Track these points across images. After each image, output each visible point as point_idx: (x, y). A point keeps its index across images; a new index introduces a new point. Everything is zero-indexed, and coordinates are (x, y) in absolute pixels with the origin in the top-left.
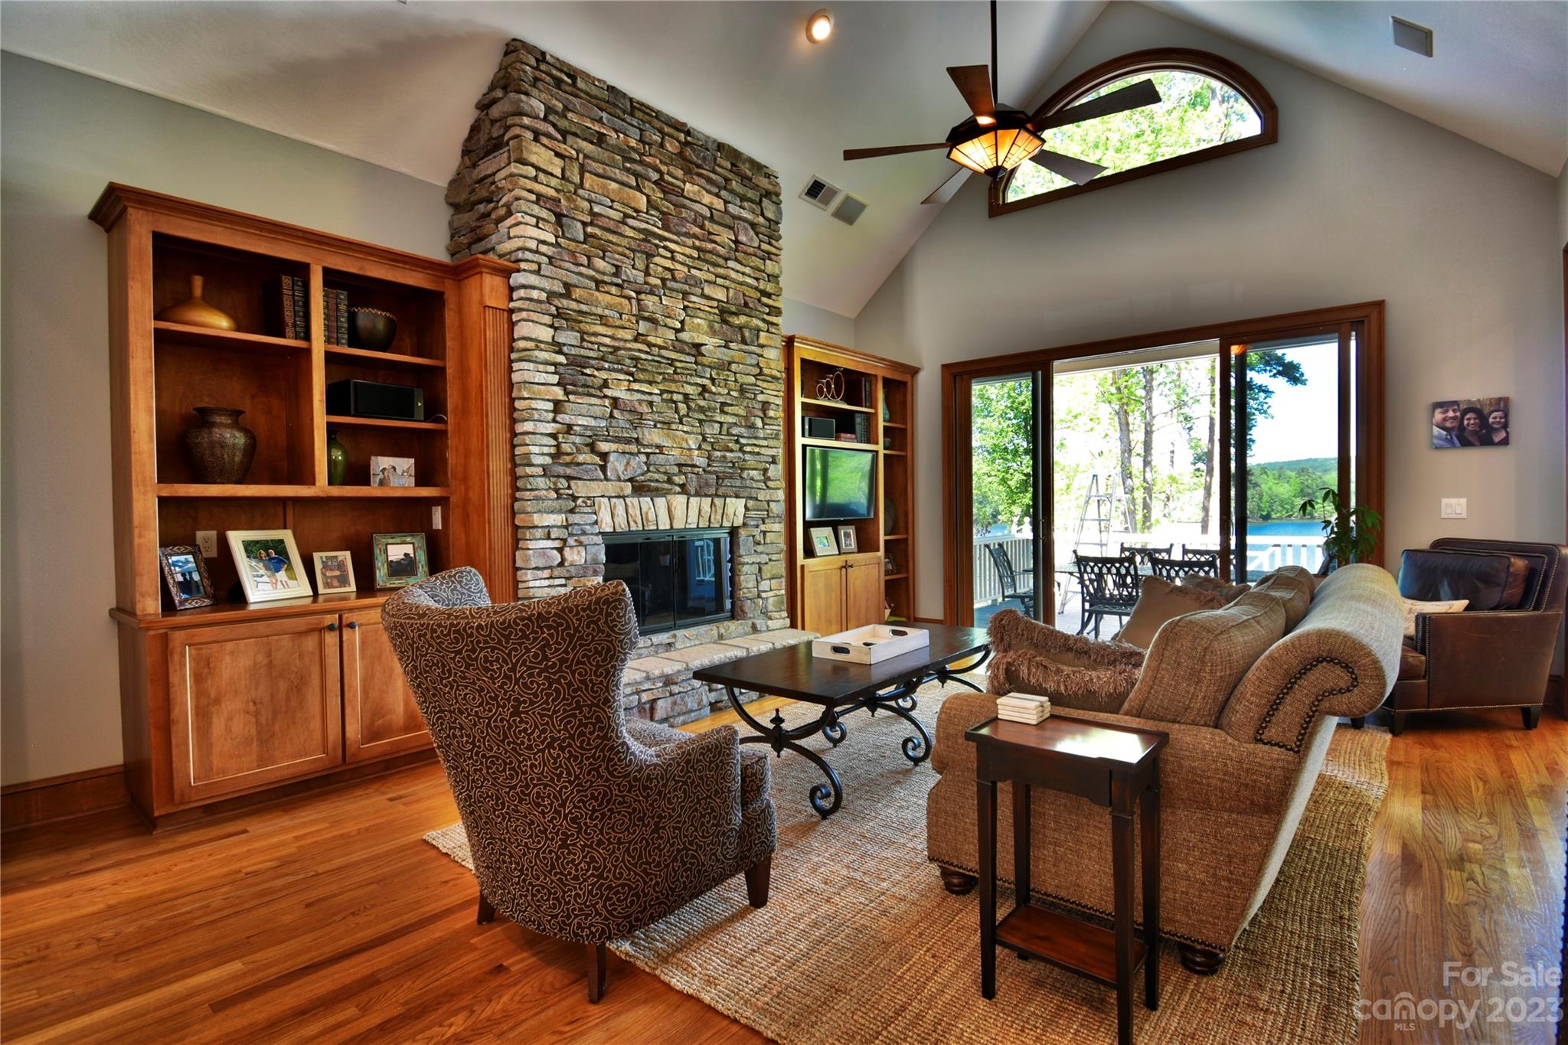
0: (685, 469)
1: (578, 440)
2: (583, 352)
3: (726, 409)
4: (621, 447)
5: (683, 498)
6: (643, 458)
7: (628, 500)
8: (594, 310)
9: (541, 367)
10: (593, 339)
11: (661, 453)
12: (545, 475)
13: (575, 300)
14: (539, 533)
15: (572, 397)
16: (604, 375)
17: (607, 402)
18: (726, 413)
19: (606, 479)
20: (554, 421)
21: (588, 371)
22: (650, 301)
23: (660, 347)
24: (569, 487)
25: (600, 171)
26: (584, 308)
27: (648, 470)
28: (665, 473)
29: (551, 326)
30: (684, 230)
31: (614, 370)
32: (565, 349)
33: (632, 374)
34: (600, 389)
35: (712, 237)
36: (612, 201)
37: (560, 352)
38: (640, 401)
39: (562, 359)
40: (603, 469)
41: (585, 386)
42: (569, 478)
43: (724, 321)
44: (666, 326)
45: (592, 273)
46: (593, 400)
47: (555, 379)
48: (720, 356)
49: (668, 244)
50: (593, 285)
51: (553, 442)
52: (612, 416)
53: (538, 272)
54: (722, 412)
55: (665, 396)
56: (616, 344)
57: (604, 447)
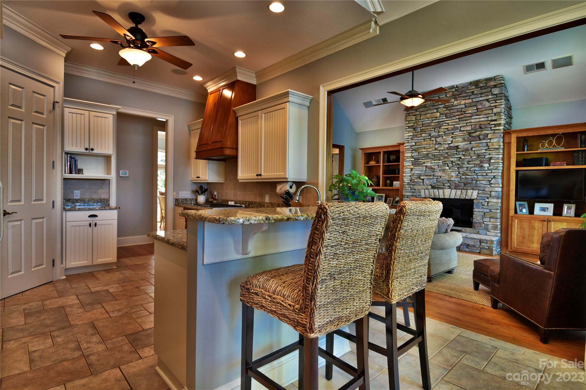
0: (450, 182)
1: (416, 177)
2: (418, 157)
3: (469, 163)
4: (427, 177)
5: (450, 190)
6: (436, 179)
7: (430, 190)
8: (421, 146)
9: (408, 162)
10: (421, 153)
11: (441, 178)
12: (407, 185)
13: (417, 146)
14: (406, 196)
15: (415, 167)
16: (423, 161)
17: (424, 167)
18: (470, 164)
19: (424, 185)
20: (411, 173)
21: (419, 161)
22: (439, 140)
23: (442, 150)
24: (413, 187)
25: (425, 114)
26: (419, 147)
27: (437, 183)
28: (442, 183)
29: (411, 153)
30: (452, 115)
31: (427, 159)
32: (414, 157)
33: (433, 159)
34: (423, 164)
35: (465, 112)
36: (428, 119)
37: (413, 158)
38: (434, 165)
39: (413, 159)
40: (423, 182)
41: (418, 164)
42: (413, 185)
43: (471, 136)
44: (444, 144)
45: (422, 138)
46: (420, 167)
47: (411, 164)
48: (466, 147)
49: (446, 122)
50: (423, 140)
51: (410, 177)
52: (426, 170)
53: (408, 143)
54: (468, 164)
55: (444, 163)
56: (428, 153)
57: (422, 178)
